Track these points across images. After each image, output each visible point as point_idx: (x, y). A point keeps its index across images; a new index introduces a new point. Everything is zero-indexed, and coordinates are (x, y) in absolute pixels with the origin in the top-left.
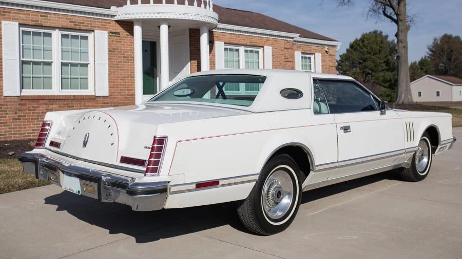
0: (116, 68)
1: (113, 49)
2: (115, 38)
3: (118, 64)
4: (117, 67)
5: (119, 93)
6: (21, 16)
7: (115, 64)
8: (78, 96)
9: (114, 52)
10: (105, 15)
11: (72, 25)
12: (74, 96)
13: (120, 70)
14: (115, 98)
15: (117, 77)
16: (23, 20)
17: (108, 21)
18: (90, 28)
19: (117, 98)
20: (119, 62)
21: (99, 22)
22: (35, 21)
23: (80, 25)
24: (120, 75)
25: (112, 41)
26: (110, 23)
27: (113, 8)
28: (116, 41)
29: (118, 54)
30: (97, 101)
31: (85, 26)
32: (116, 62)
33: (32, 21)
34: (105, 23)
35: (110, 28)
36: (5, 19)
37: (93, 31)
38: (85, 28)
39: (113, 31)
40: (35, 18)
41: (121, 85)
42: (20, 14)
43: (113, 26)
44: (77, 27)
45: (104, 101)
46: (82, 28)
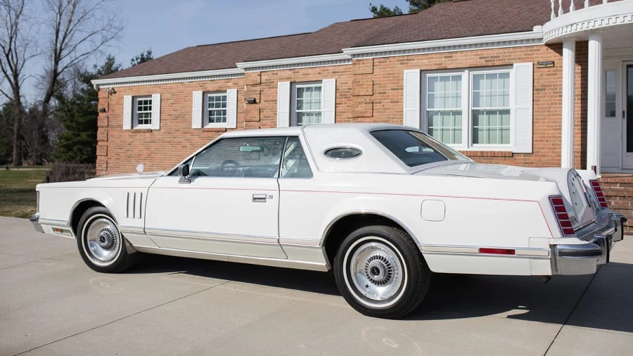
0: (546, 113)
1: (542, 86)
2: (546, 69)
3: (550, 108)
4: (548, 111)
5: (550, 149)
6: (425, 61)
7: (546, 108)
8: (487, 152)
9: (545, 89)
10: (528, 40)
11: (483, 62)
12: (482, 152)
13: (553, 115)
14: (544, 156)
15: (548, 126)
16: (426, 65)
17: (535, 48)
18: (507, 62)
19: (547, 156)
20: (552, 104)
21: (522, 52)
22: (439, 64)
23: (494, 60)
24: (554, 122)
25: (542, 75)
26: (539, 50)
27: (536, 28)
28: (548, 75)
29: (550, 93)
30: (515, 159)
31: (500, 60)
32: (547, 104)
33: (435, 65)
34: (530, 51)
35: (538, 57)
36: (409, 68)
37: (512, 65)
38: (500, 63)
39: (541, 60)
40: (439, 61)
41: (553, 137)
42: (423, 59)
43: (544, 53)
44: (490, 64)
45: (526, 159)
46: (496, 63)
